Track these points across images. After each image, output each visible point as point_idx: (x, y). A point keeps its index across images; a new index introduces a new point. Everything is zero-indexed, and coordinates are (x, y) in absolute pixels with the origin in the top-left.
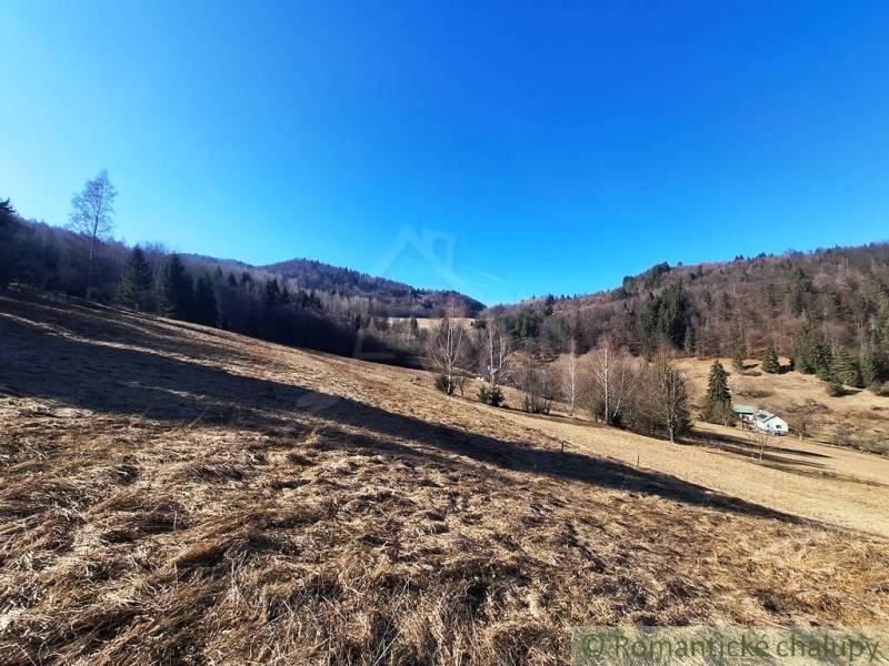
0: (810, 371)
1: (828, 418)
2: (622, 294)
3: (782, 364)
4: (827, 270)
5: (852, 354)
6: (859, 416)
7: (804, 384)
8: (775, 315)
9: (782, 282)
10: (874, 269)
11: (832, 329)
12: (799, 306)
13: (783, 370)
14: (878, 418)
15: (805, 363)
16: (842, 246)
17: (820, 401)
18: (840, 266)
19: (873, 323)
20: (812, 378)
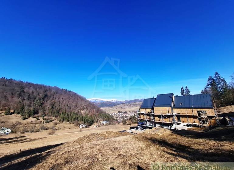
0: (19, 113)
1: (21, 126)
3: (11, 112)
4: (28, 88)
5: (30, 108)
6: (28, 124)
7: (17, 117)
8: (12, 97)
9: (16, 89)
10: (37, 89)
11: (26, 102)
12: (20, 96)
13: (11, 114)
14: (32, 123)
15: (18, 111)
16: (32, 83)
17: (20, 121)
18: (31, 87)
19: (35, 101)
20: (19, 115)
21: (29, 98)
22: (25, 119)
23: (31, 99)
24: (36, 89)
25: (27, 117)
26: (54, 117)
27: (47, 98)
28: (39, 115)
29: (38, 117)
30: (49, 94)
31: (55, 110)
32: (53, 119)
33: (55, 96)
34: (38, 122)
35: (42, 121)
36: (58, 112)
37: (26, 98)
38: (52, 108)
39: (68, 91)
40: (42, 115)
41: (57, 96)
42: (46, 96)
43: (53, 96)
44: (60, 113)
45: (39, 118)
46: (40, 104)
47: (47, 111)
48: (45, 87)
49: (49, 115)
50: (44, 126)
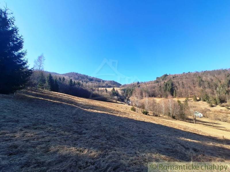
0: (205, 101)
1: (211, 113)
2: (157, 82)
3: (197, 99)
4: (205, 76)
5: (214, 96)
6: (218, 112)
7: (204, 104)
8: (195, 87)
9: (195, 79)
10: (216, 76)
11: (208, 90)
12: (200, 85)
14: (222, 112)
15: (203, 99)
17: (208, 108)
18: (208, 75)
19: (218, 89)
21: (210, 86)
22: (212, 106)
23: (212, 86)
24: (214, 76)
25: (214, 105)
28: (228, 103)
29: (228, 106)
34: (229, 112)
37: (206, 86)
46: (225, 92)
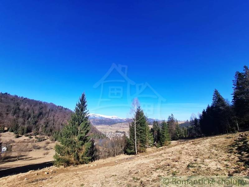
0: (12, 131)
3: (5, 130)
4: (23, 104)
5: (23, 126)
6: (21, 142)
7: (10, 135)
8: (7, 114)
9: (12, 105)
12: (15, 113)
14: (25, 142)
15: (12, 129)
17: (13, 140)
19: (30, 119)
20: (12, 133)
22: (18, 137)
23: (26, 116)
24: (31, 106)
25: (20, 135)
26: (46, 136)
27: (42, 116)
28: (32, 133)
29: (31, 135)
30: (44, 112)
31: (48, 129)
32: (46, 138)
33: (50, 114)
34: (30, 141)
35: (34, 140)
36: (51, 131)
37: (21, 115)
38: (46, 126)
39: (64, 108)
40: (35, 134)
41: (52, 113)
42: (41, 114)
43: (49, 113)
44: (53, 131)
45: (32, 137)
46: (34, 122)
47: (40, 130)
48: (40, 103)
49: (42, 134)
50: (36, 145)
